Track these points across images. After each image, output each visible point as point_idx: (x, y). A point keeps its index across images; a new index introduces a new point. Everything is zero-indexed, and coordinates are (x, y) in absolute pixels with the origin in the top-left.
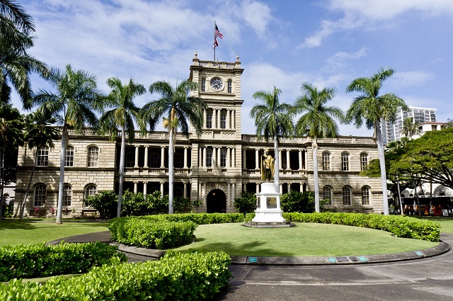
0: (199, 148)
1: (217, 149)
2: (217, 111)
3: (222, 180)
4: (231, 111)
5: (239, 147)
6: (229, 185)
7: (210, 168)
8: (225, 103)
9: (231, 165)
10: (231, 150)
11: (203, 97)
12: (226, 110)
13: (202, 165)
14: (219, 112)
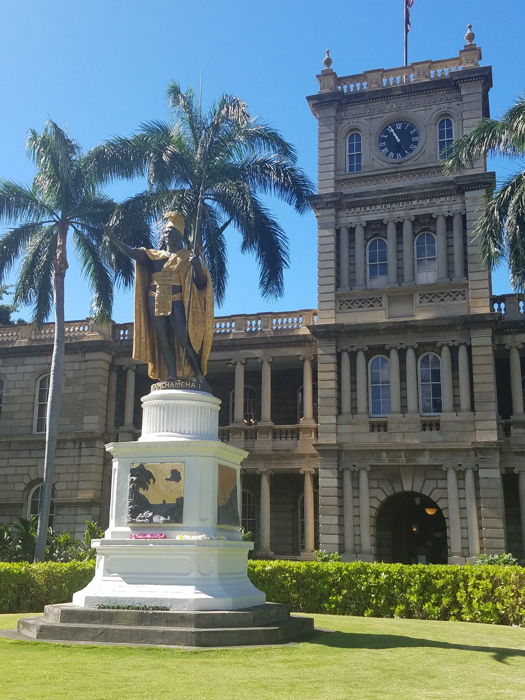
0: (339, 356)
1: (402, 354)
2: (399, 226)
3: (425, 460)
4: (449, 220)
5: (482, 340)
6: (452, 476)
7: (379, 418)
8: (424, 196)
9: (456, 407)
10: (454, 351)
11: (348, 190)
12: (431, 220)
13: (354, 410)
14: (407, 228)
